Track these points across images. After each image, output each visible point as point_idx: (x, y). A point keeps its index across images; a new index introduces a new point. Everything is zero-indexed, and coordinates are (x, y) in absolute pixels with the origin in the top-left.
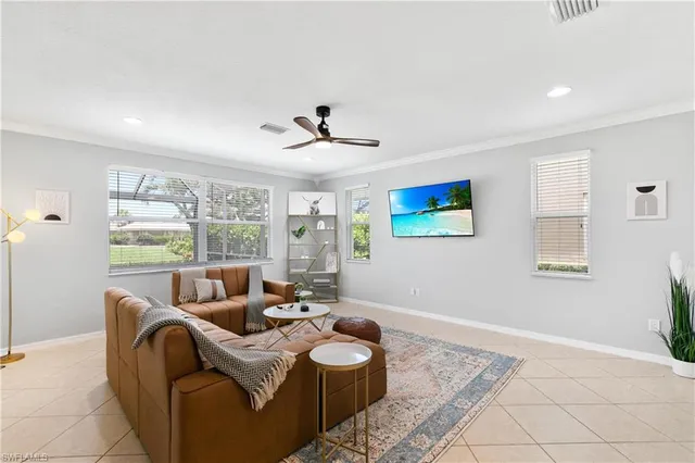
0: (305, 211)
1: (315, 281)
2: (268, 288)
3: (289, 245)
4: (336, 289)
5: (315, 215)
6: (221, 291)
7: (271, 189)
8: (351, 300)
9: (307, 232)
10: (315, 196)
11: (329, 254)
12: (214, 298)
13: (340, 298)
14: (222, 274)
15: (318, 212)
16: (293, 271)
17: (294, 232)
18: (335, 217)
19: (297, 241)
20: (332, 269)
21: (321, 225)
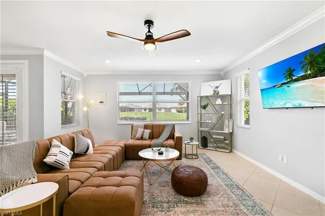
0: (210, 93)
5: (216, 95)
7: (190, 83)
8: (239, 153)
10: (217, 83)
13: (233, 150)
14: (153, 128)
15: (218, 93)
17: (201, 106)
18: (230, 95)
19: (204, 111)
21: (219, 101)
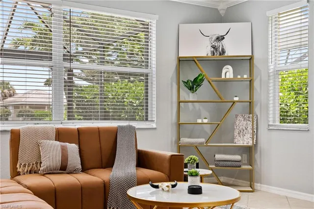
0: (204, 51)
1: (218, 157)
2: (144, 160)
3: (179, 102)
4: (251, 171)
6: (75, 160)
9: (205, 83)
10: (219, 29)
11: (240, 118)
12: (63, 169)
13: (257, 186)
14: (79, 136)
16: (185, 140)
17: (186, 83)
18: (251, 57)
19: (191, 97)
20: (245, 140)
21: (228, 72)
